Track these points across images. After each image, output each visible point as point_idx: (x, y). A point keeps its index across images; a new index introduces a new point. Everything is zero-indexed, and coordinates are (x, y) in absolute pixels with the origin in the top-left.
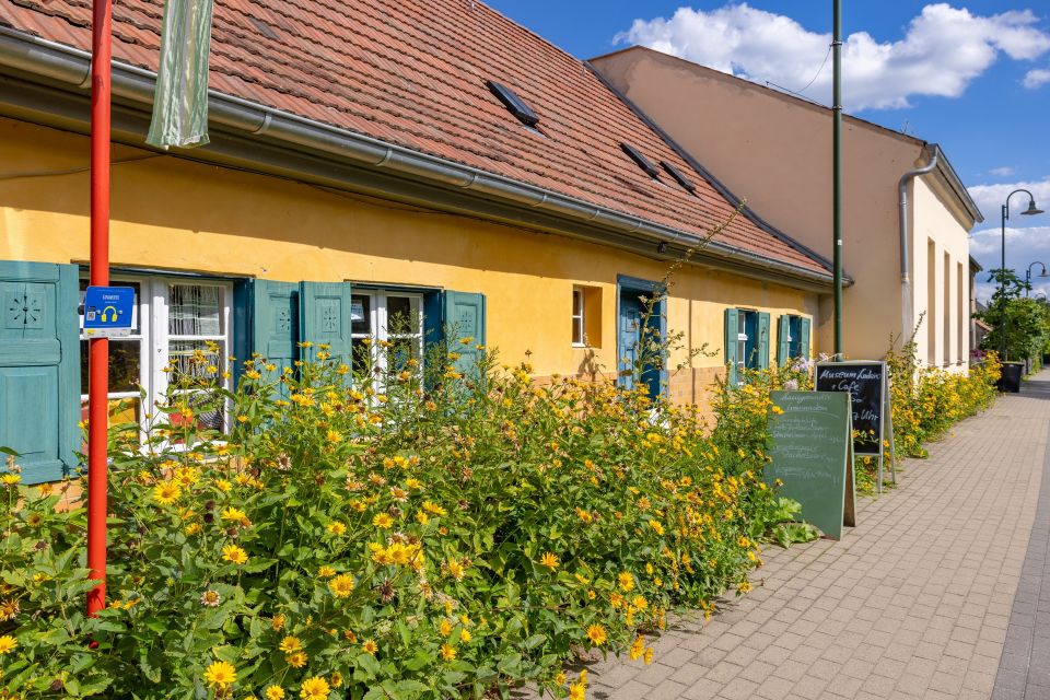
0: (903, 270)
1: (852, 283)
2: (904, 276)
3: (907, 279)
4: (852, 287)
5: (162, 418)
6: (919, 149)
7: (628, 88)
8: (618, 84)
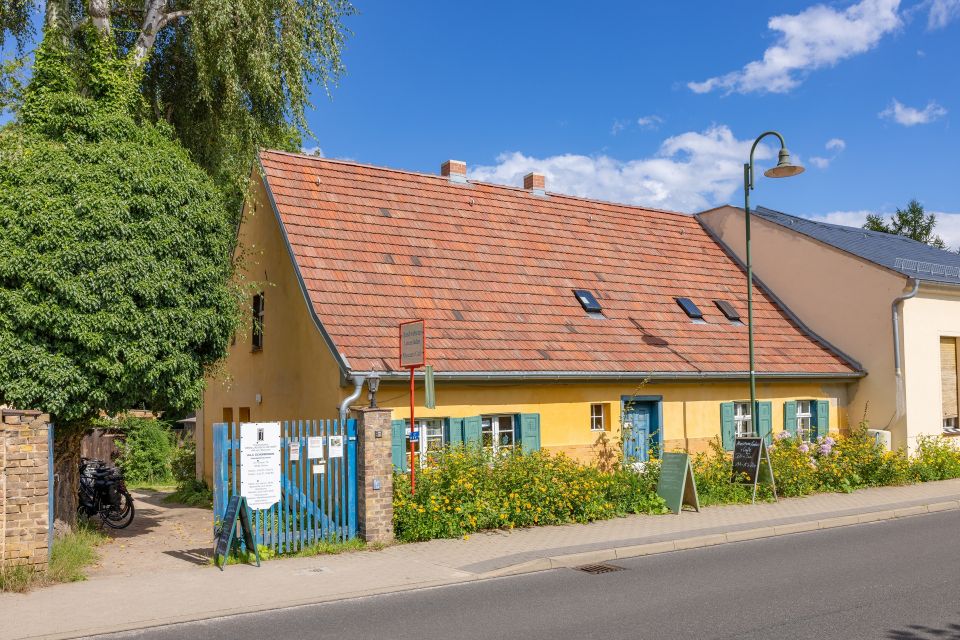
0: (896, 367)
1: (867, 374)
2: (896, 371)
3: (899, 372)
4: (868, 377)
5: (425, 459)
6: (905, 281)
7: (722, 234)
8: (716, 231)
